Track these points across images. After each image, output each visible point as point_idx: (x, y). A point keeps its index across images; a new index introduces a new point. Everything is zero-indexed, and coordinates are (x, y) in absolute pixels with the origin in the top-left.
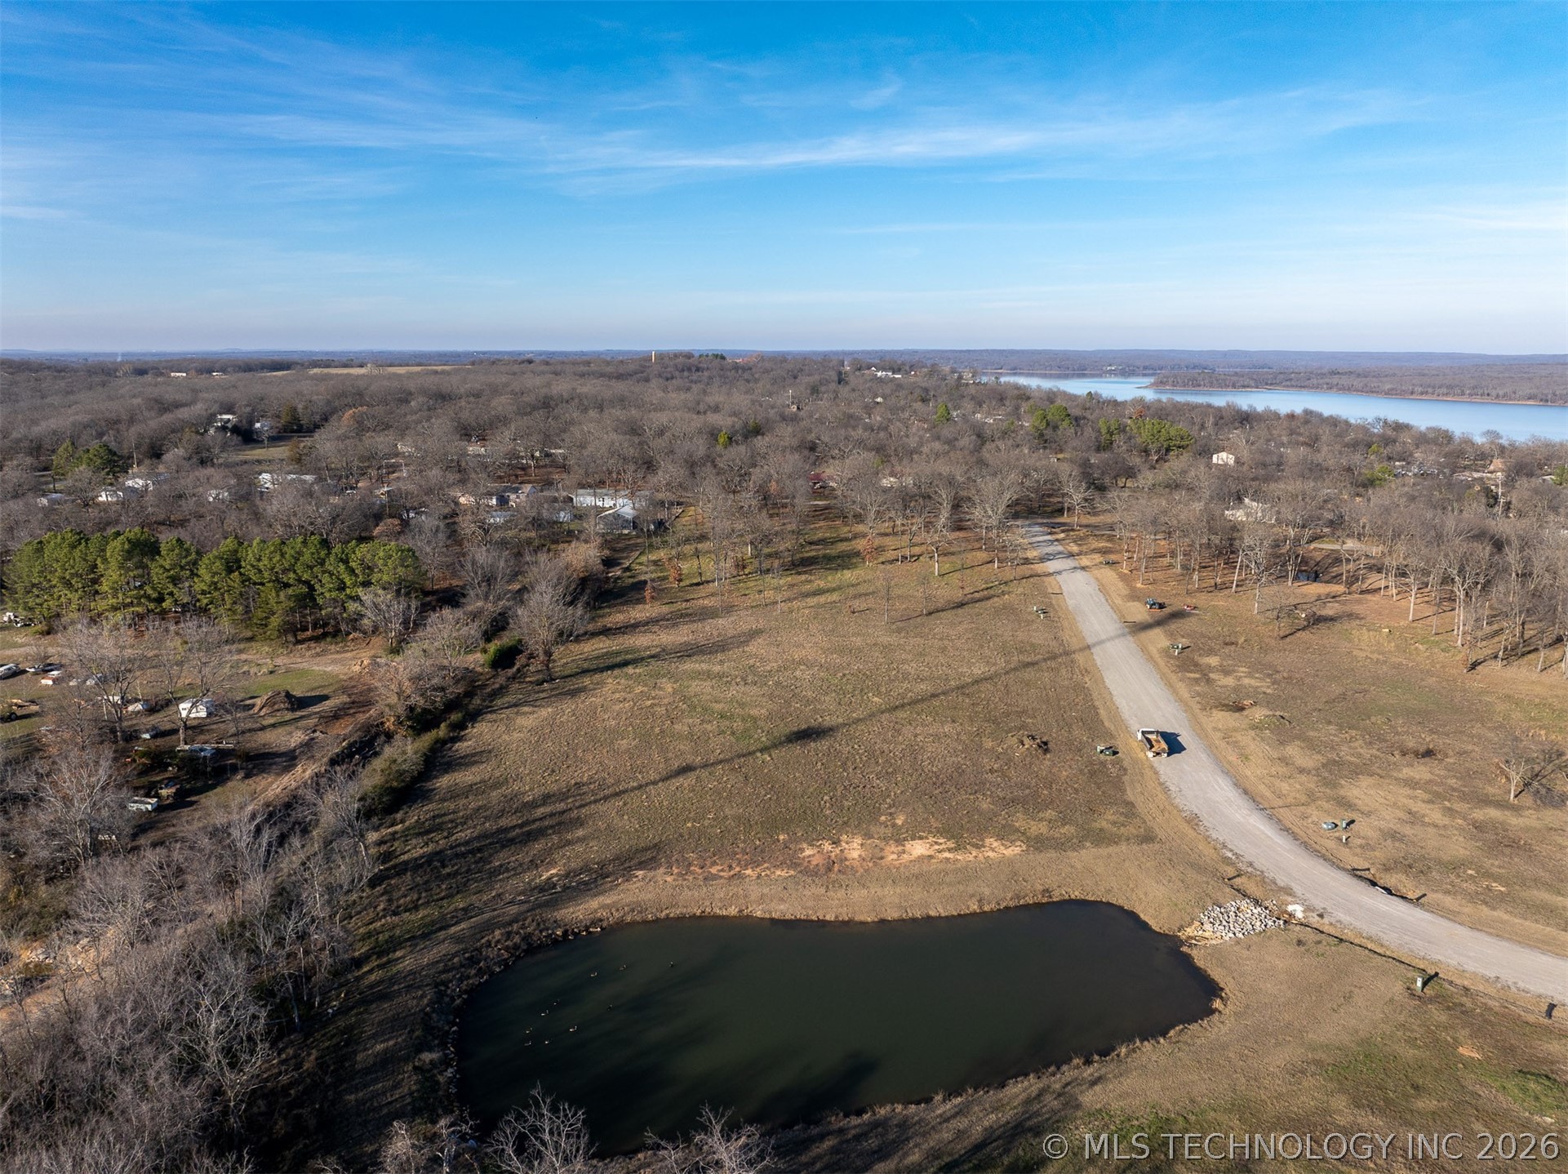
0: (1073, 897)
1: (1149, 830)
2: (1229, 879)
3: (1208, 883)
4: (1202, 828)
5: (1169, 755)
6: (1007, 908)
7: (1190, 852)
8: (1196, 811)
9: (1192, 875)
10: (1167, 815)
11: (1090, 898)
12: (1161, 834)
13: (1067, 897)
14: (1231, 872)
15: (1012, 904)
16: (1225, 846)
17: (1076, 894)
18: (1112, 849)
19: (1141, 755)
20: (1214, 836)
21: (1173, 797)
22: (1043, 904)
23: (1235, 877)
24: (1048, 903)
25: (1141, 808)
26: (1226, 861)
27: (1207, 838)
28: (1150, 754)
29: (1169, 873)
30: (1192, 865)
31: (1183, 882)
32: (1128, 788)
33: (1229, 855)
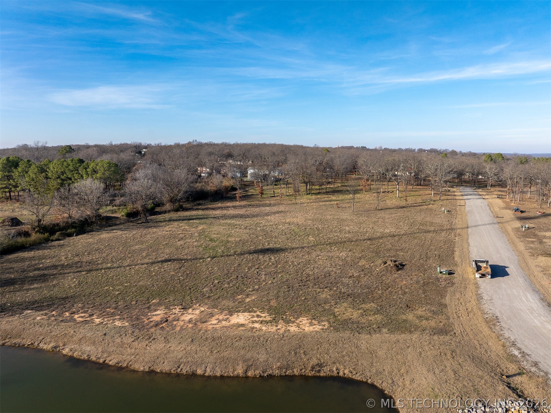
0: (341, 374)
1: (450, 325)
2: (507, 377)
3: (482, 378)
4: (497, 328)
5: (492, 278)
6: (270, 376)
7: (478, 347)
8: (498, 314)
9: (469, 367)
10: (471, 315)
11: (357, 377)
12: (458, 329)
13: (335, 374)
14: (512, 369)
15: (277, 372)
16: (514, 344)
17: (346, 372)
18: (402, 337)
19: (472, 277)
20: (507, 335)
21: (483, 303)
22: (308, 376)
23: (515, 375)
24: (314, 377)
25: (451, 310)
26: (512, 358)
27: (499, 337)
28: (477, 275)
29: (446, 363)
30: (473, 359)
31: (455, 373)
32: (448, 295)
33: (516, 353)
